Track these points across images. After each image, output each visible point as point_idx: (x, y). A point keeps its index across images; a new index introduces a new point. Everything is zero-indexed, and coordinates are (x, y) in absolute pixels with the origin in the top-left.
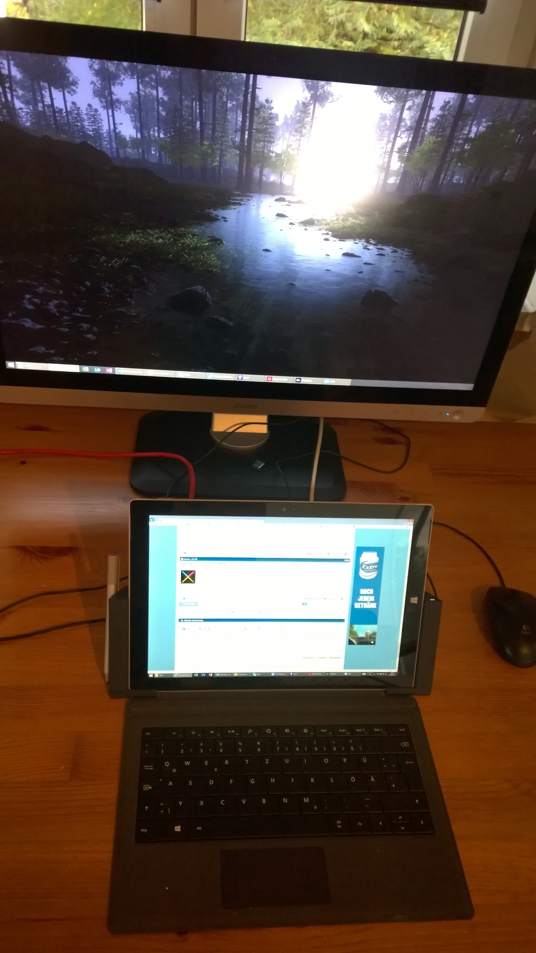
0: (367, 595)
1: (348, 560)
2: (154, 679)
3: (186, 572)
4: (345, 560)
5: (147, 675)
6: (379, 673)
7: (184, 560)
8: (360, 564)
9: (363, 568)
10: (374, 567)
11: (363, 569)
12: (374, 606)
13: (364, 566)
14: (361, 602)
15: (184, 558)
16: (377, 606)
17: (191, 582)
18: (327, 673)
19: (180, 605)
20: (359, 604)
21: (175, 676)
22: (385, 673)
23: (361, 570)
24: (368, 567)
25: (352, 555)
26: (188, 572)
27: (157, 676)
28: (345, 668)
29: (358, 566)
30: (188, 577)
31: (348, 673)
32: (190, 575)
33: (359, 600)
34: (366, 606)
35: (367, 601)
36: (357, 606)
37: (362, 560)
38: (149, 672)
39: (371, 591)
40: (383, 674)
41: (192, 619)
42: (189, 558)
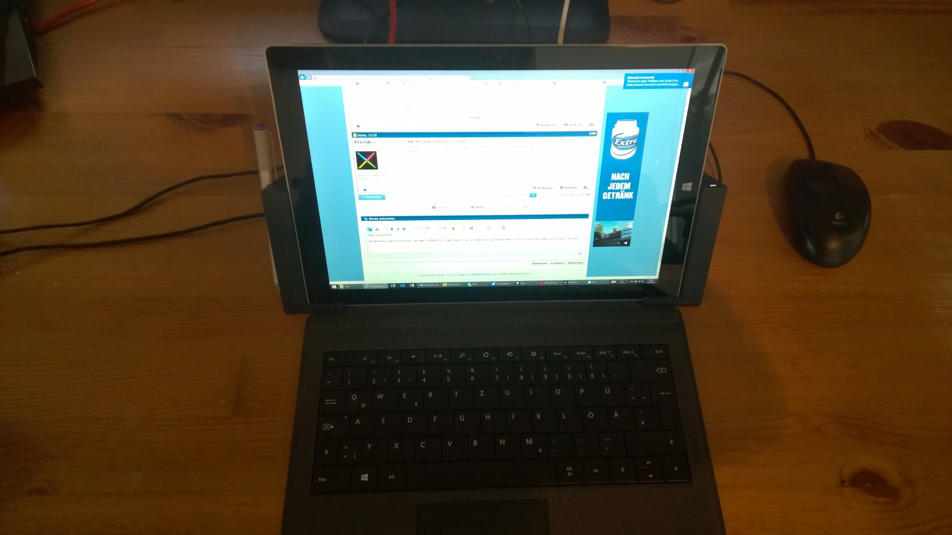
0: (620, 181)
1: (595, 133)
2: (339, 292)
3: (363, 153)
4: (590, 133)
5: (330, 286)
6: (634, 280)
7: (357, 137)
8: (613, 137)
9: (616, 143)
10: (631, 141)
11: (616, 146)
12: (630, 195)
13: (617, 141)
14: (612, 191)
15: (357, 133)
16: (635, 196)
17: (371, 168)
18: (564, 281)
19: (361, 198)
20: (609, 193)
21: (366, 287)
22: (641, 280)
23: (613, 147)
24: (623, 143)
25: (600, 126)
26: (366, 154)
27: (342, 287)
28: (588, 275)
29: (609, 141)
30: (368, 161)
31: (592, 281)
32: (368, 159)
33: (609, 188)
34: (619, 196)
35: (620, 189)
36: (606, 196)
37: (615, 132)
38: (331, 283)
39: (627, 176)
40: (639, 282)
41: (379, 217)
42: (365, 133)
